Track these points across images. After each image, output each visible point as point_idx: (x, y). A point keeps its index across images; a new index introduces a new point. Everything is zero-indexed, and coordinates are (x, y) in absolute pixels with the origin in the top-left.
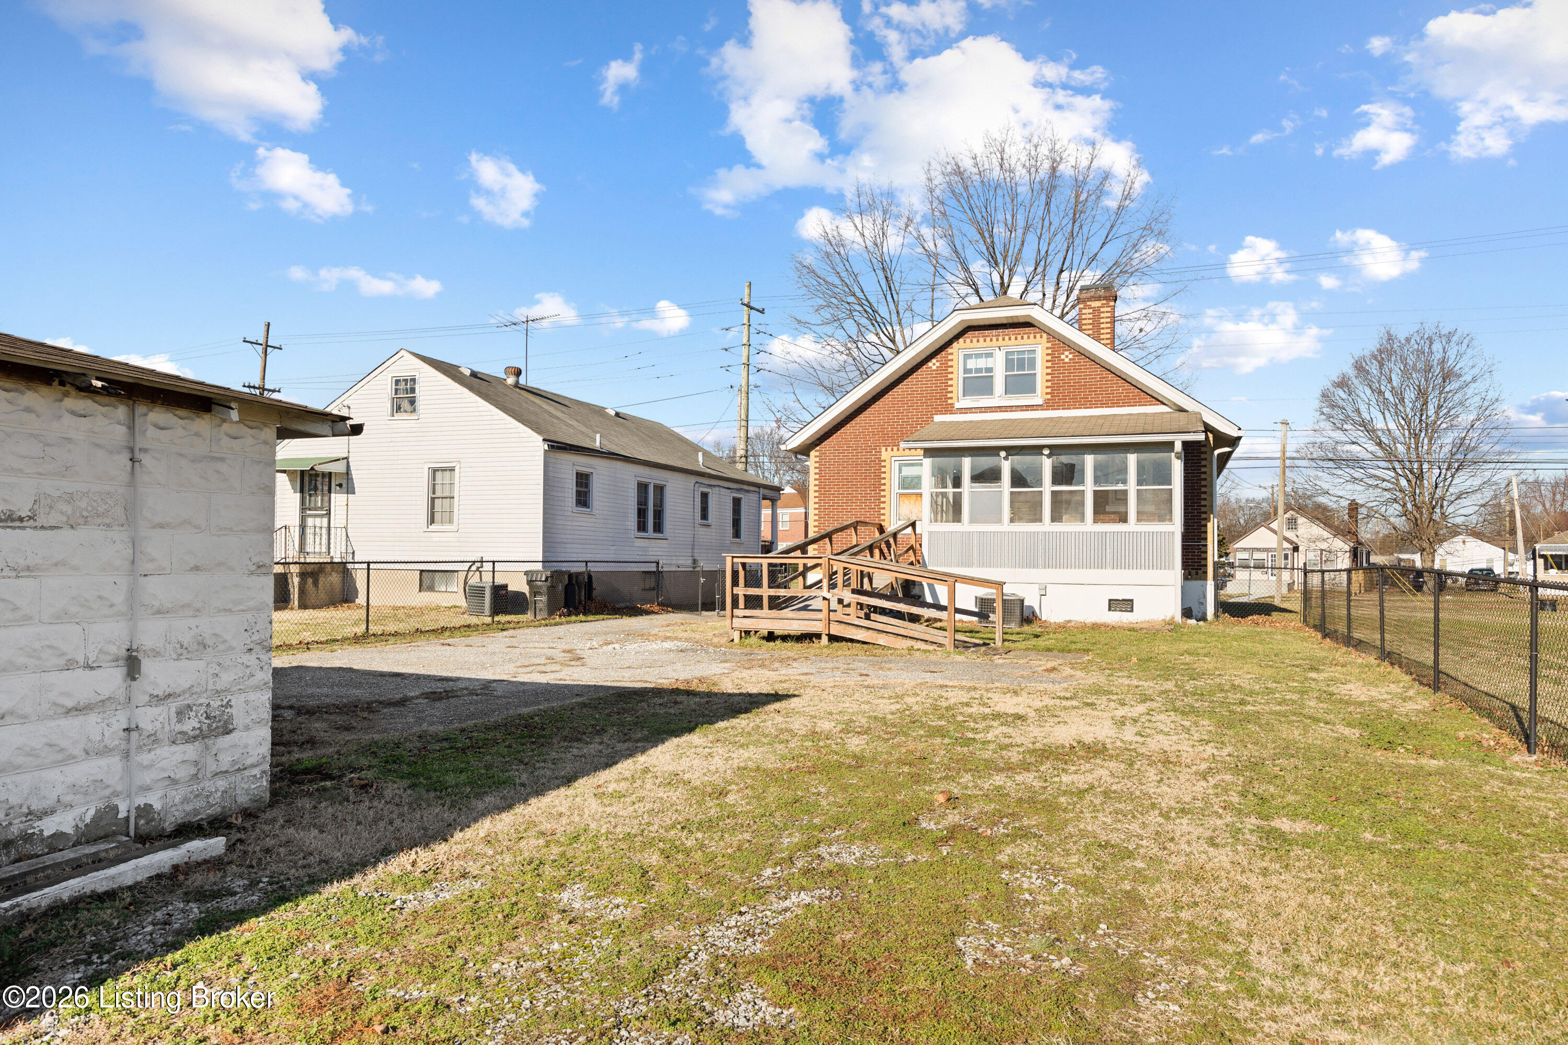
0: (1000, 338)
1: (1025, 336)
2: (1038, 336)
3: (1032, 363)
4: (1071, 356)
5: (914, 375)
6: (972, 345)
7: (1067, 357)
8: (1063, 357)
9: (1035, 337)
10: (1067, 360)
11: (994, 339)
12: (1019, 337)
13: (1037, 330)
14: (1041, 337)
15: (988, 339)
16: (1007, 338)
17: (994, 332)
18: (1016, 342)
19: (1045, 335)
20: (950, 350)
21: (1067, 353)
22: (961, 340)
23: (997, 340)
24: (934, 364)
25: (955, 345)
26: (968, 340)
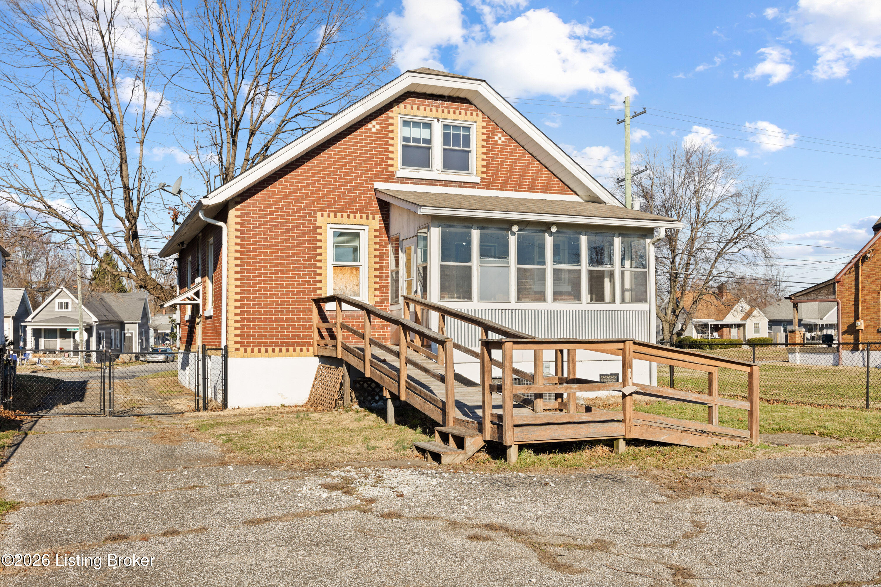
0: (440, 110)
1: (463, 112)
2: (474, 113)
3: (467, 141)
4: (503, 139)
5: (353, 135)
6: (412, 112)
7: (500, 138)
8: (496, 138)
9: (472, 114)
10: (500, 142)
11: (434, 109)
12: (457, 111)
13: (474, 108)
14: (477, 115)
15: (428, 108)
16: (446, 110)
17: (434, 102)
18: (455, 117)
19: (480, 114)
20: (390, 114)
21: (500, 135)
22: (401, 105)
23: (437, 111)
24: (374, 126)
25: (395, 109)
26: (409, 106)
